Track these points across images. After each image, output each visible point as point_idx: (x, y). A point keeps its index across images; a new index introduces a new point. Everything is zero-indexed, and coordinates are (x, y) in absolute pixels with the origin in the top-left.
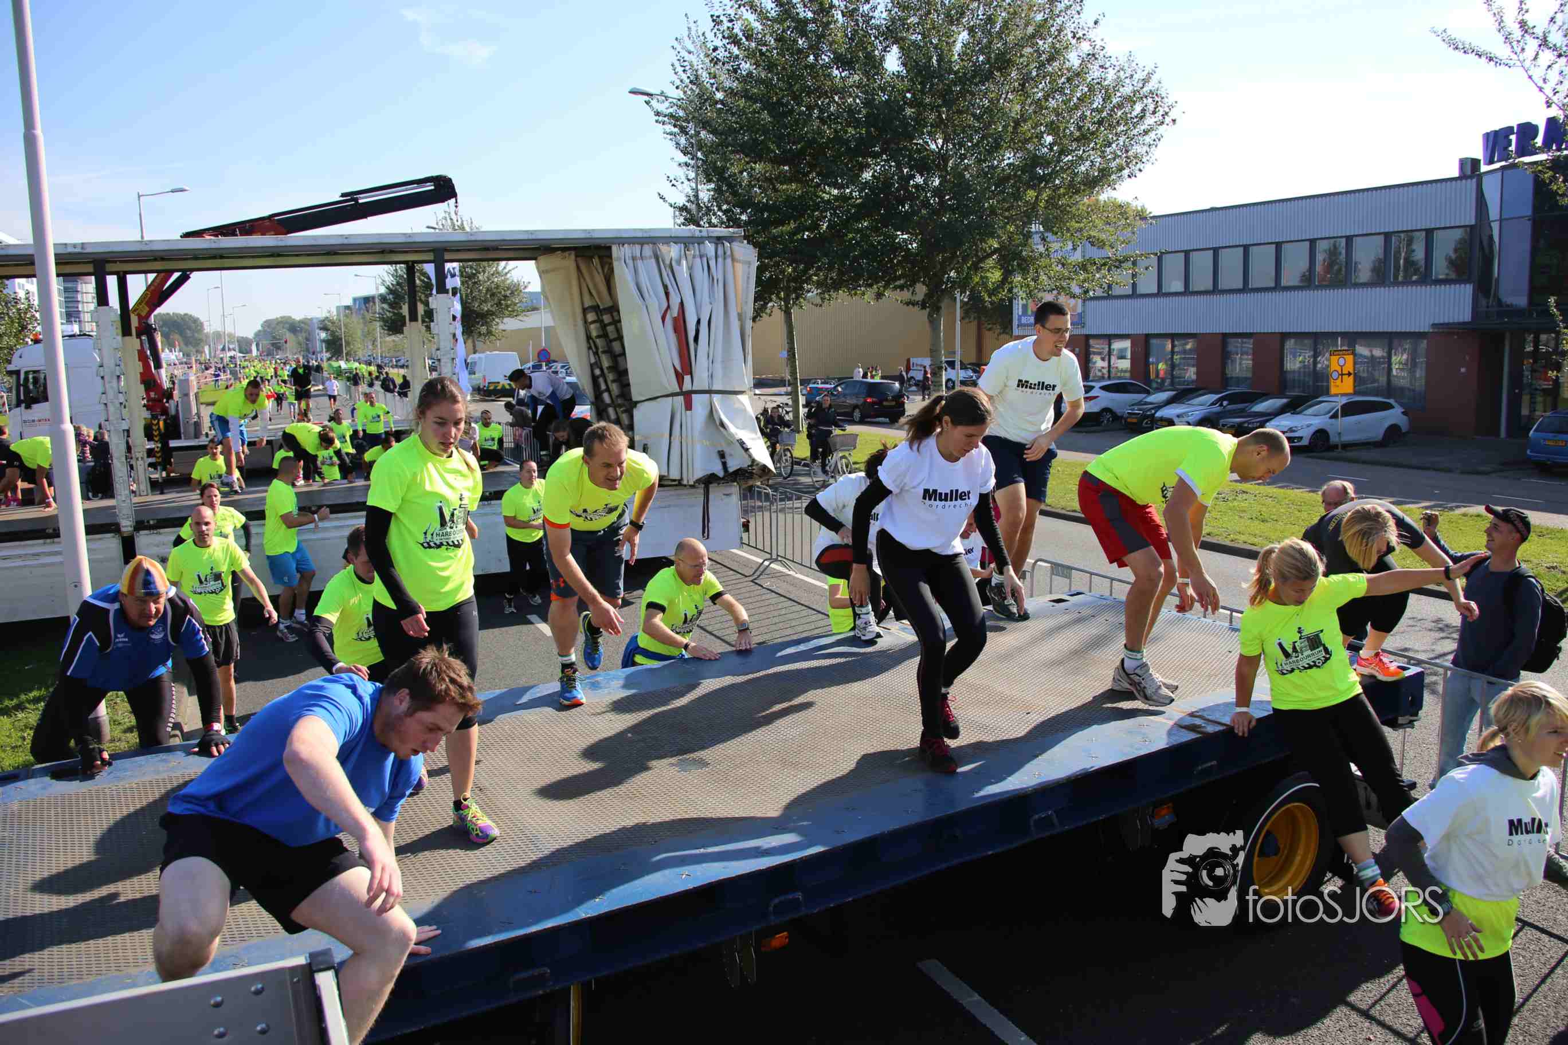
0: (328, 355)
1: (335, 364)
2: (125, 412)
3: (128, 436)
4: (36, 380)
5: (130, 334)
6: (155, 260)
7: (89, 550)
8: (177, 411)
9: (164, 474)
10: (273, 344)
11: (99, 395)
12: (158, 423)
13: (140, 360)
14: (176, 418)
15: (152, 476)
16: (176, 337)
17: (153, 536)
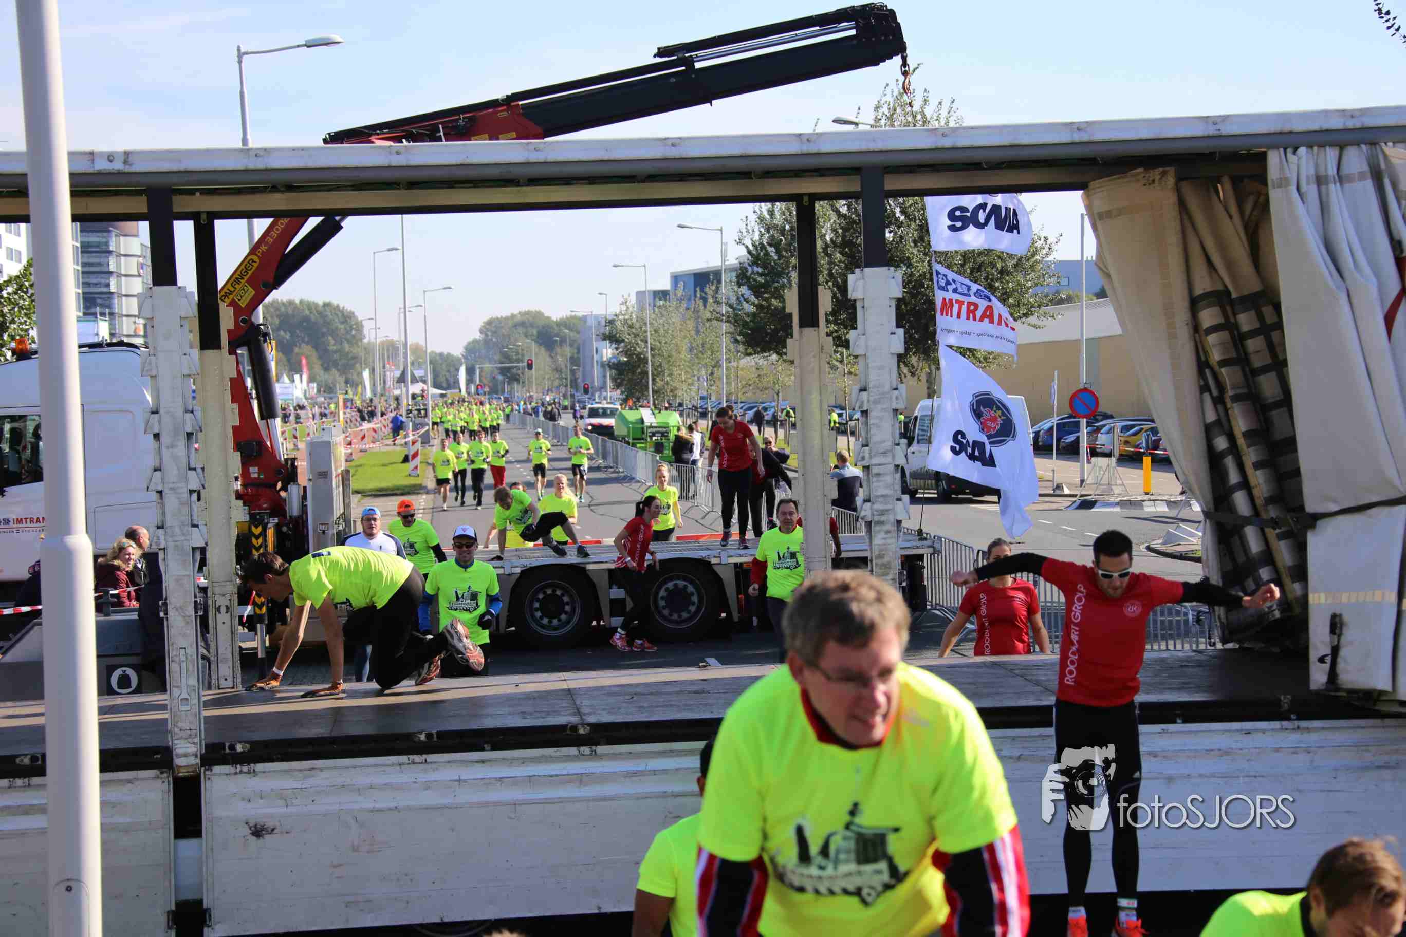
0: (617, 394)
1: (631, 416)
2: (196, 506)
3: (203, 563)
4: (17, 436)
5: (218, 347)
6: (274, 188)
7: (103, 804)
8: (304, 508)
9: (267, 644)
10: (504, 371)
11: (149, 471)
12: (264, 534)
13: (233, 401)
14: (300, 523)
15: (245, 645)
16: (305, 352)
17: (241, 777)
